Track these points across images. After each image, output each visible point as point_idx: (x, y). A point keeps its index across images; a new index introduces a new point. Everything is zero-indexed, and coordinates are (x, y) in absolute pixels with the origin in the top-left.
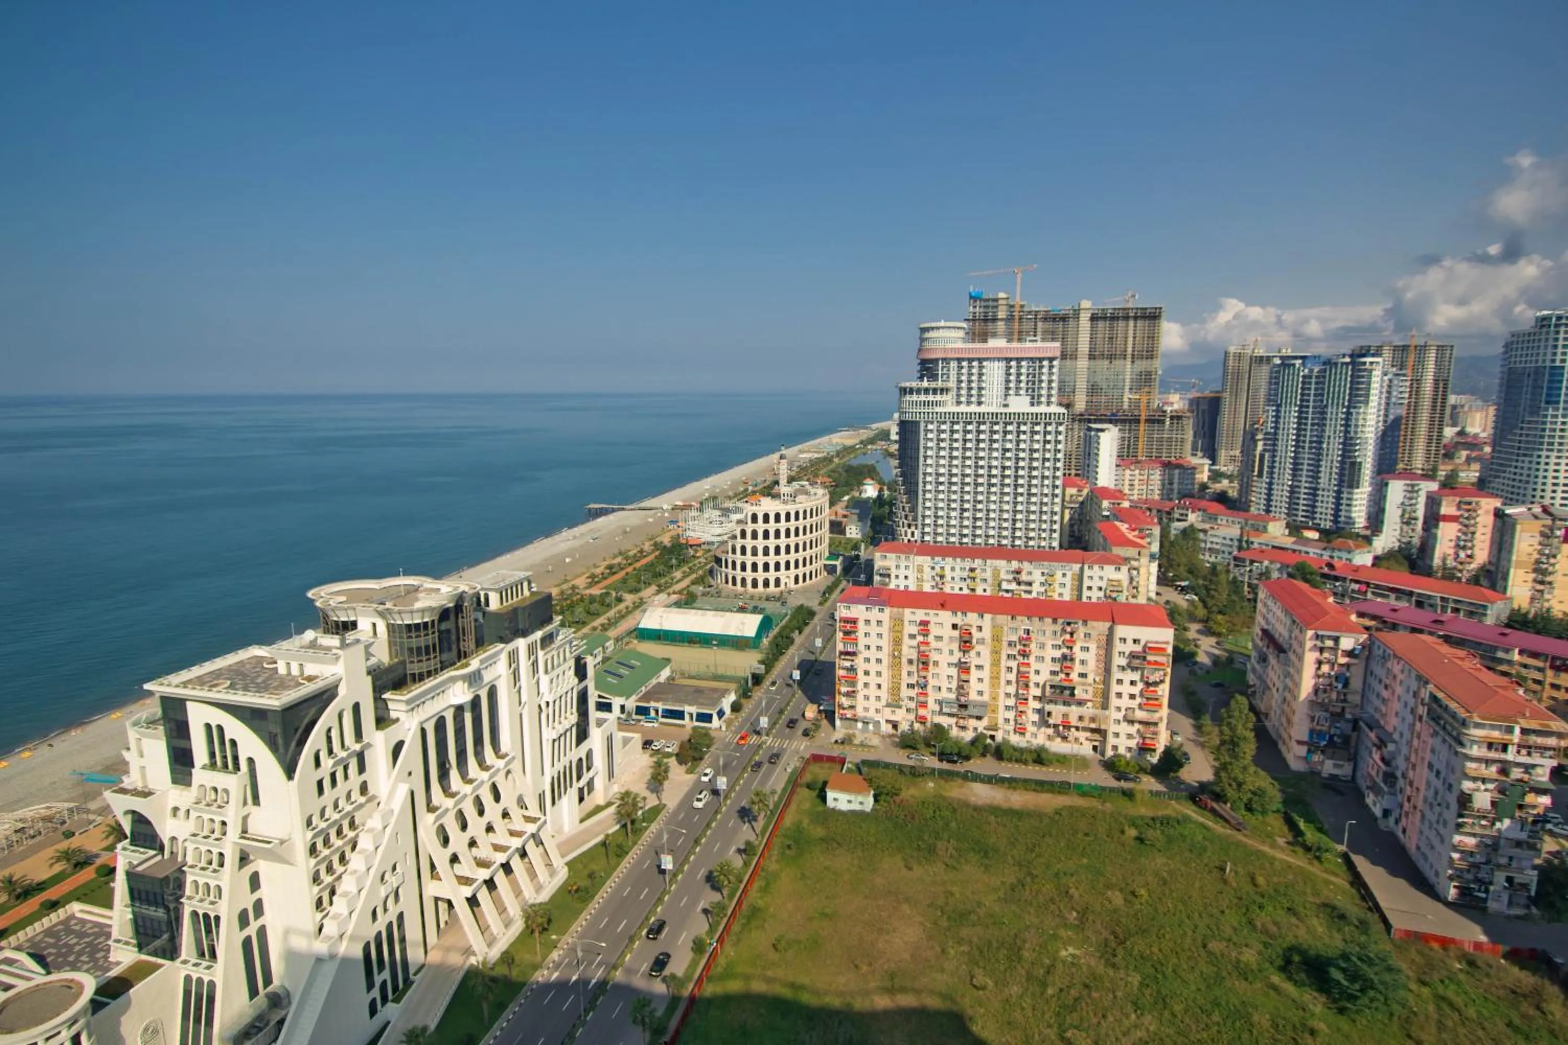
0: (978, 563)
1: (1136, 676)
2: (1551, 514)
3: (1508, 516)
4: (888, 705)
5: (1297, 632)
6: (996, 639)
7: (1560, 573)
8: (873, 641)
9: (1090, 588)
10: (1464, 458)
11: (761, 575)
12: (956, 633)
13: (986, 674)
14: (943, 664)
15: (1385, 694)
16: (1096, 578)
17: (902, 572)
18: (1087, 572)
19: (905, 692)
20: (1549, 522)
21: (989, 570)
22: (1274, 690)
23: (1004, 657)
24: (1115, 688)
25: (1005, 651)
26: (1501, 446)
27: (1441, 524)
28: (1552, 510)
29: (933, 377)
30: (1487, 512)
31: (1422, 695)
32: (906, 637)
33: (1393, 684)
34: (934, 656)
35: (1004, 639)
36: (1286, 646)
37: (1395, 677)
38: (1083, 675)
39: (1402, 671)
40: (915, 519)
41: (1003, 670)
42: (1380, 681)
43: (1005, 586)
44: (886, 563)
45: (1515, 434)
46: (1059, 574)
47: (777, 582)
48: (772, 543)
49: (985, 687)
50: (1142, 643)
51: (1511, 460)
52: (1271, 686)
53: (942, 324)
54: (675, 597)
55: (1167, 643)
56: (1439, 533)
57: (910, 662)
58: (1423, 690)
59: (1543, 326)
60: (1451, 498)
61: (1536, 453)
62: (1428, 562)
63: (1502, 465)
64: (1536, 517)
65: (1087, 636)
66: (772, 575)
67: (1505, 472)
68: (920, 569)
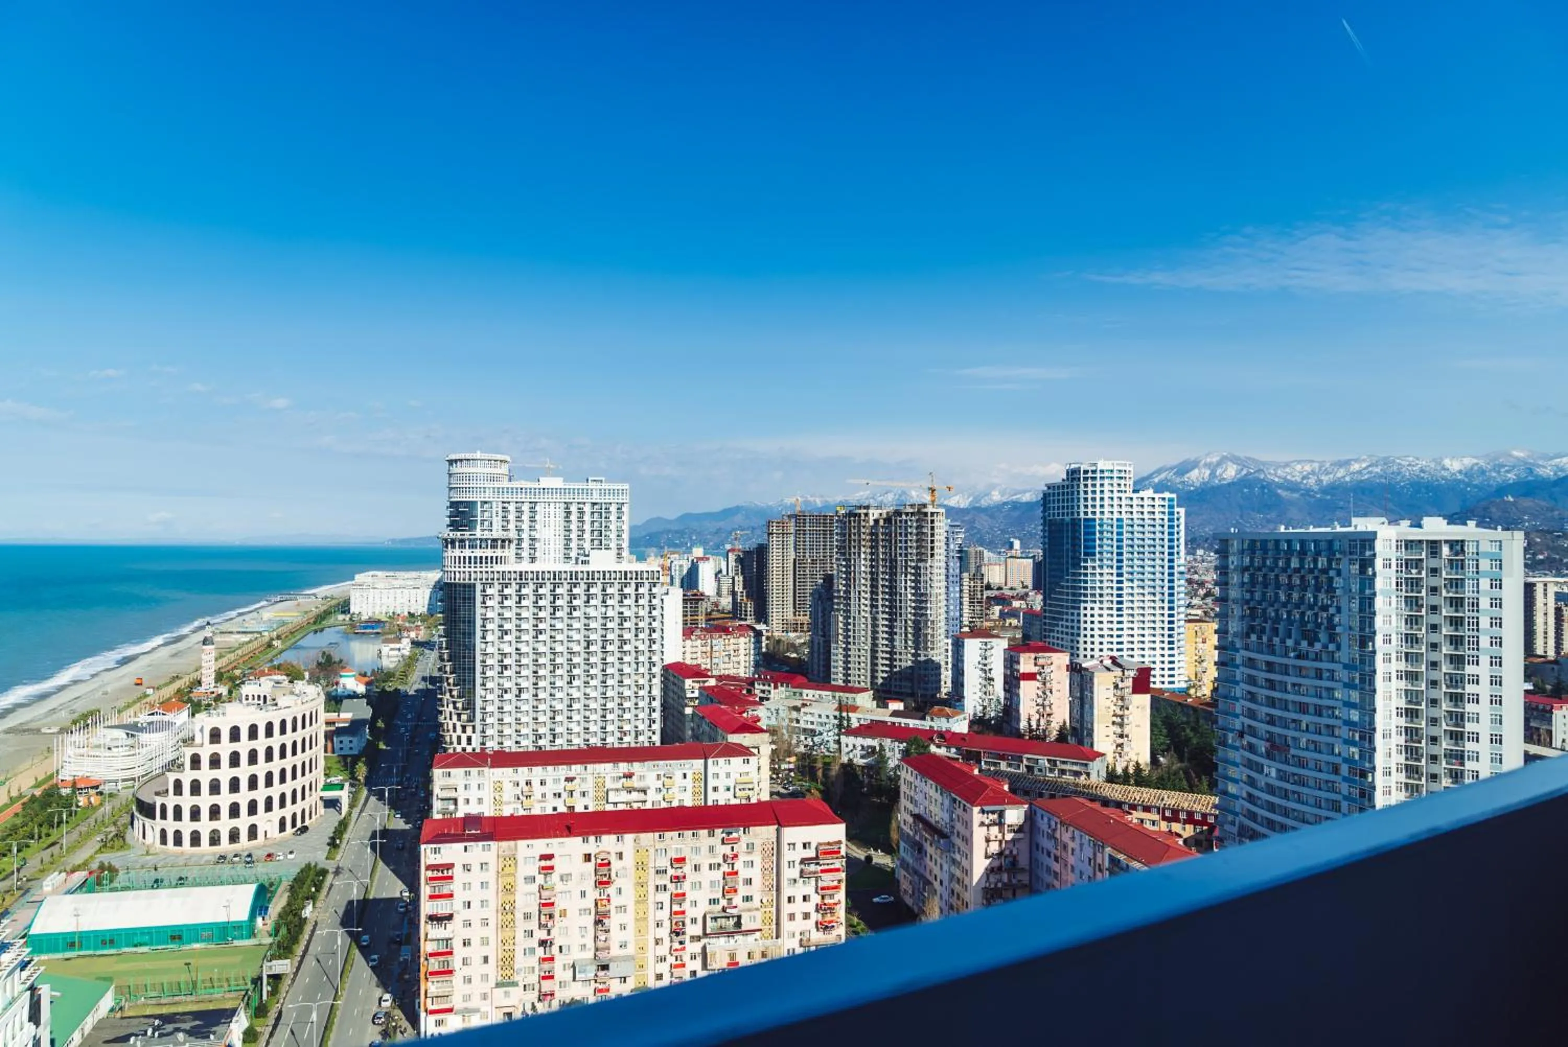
0: (576, 769)
1: (809, 888)
2: (1120, 666)
3: (1086, 669)
4: (498, 985)
5: (959, 811)
6: (641, 866)
7: (1133, 725)
8: (475, 896)
9: (715, 789)
10: (997, 614)
11: (225, 824)
12: (591, 866)
13: (629, 918)
14: (572, 913)
15: (1056, 867)
16: (722, 776)
17: (473, 794)
18: (711, 769)
19: (521, 961)
20: (1120, 674)
21: (590, 779)
22: (937, 885)
23: (652, 889)
24: (787, 908)
25: (653, 880)
26: (1051, 599)
27: (1022, 683)
28: (1119, 661)
29: (471, 525)
30: (1059, 667)
31: (1099, 861)
32: (520, 881)
33: (1064, 854)
34: (560, 905)
35: (652, 864)
36: (947, 830)
37: (1065, 847)
38: (748, 899)
39: (1073, 838)
40: (471, 719)
41: (652, 907)
42: (1049, 854)
43: (613, 797)
44: (451, 781)
45: (1062, 587)
46: (678, 775)
47: (253, 832)
48: (244, 772)
49: (629, 935)
50: (813, 846)
51: (1062, 613)
52: (931, 879)
53: (478, 455)
54: (80, 876)
55: (840, 842)
56: (1022, 692)
57: (527, 916)
58: (1099, 855)
59: (1073, 479)
60: (1028, 655)
61: (1082, 605)
62: (1014, 724)
63: (1054, 619)
64: (1108, 669)
65: (750, 847)
66: (243, 822)
67: (1057, 625)
68: (498, 787)
